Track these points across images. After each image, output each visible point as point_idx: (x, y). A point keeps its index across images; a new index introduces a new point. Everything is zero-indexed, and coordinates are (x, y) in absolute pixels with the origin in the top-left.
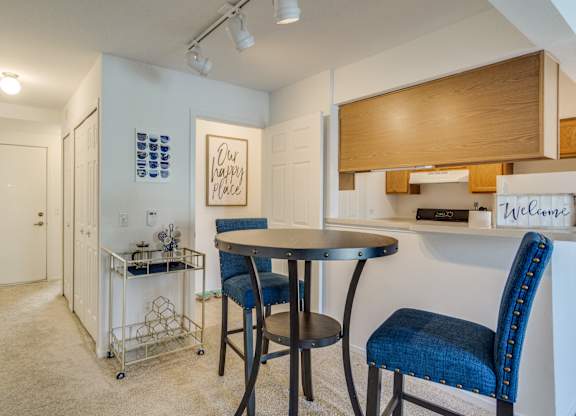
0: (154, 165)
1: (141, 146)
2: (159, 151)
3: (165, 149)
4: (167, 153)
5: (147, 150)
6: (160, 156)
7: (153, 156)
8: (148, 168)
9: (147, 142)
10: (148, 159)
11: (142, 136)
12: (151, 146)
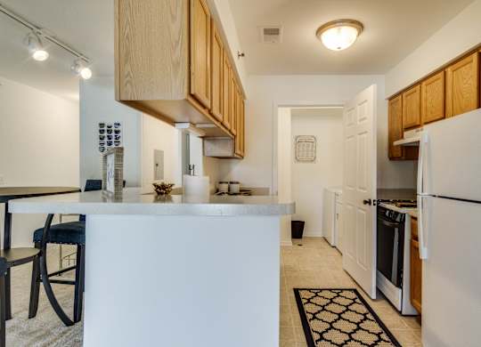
0: (110, 144)
1: (102, 132)
2: (113, 134)
3: (117, 132)
4: (118, 135)
5: (106, 134)
6: (114, 137)
7: (109, 138)
8: (106, 146)
9: (105, 128)
10: (106, 140)
11: (102, 125)
12: (108, 131)
